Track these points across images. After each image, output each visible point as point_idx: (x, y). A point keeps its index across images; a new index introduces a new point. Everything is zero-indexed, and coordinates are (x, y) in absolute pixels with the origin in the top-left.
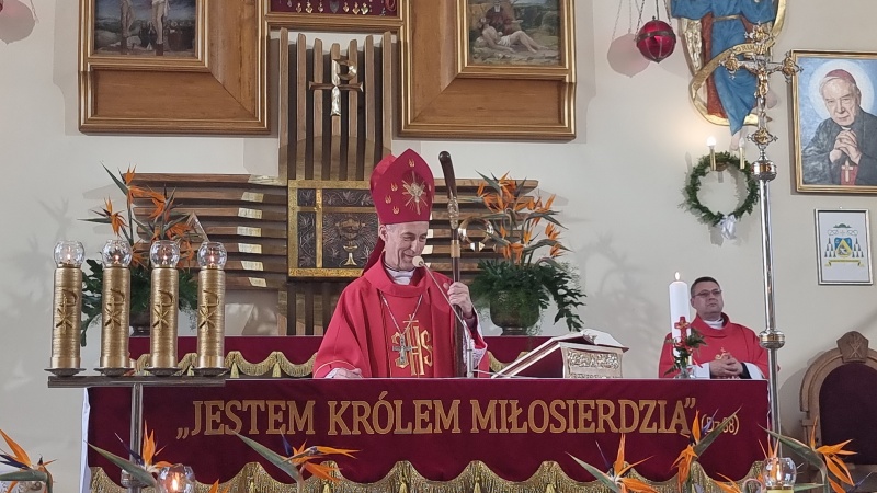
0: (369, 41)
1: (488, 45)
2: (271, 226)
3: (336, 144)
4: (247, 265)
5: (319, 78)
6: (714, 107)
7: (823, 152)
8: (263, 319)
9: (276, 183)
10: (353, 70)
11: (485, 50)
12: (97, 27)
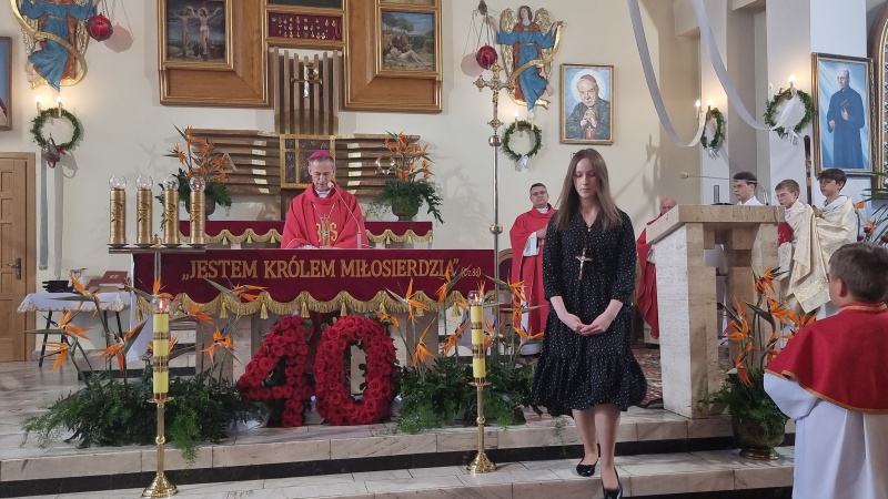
0: (325, 55)
1: (393, 58)
2: (272, 160)
3: (307, 114)
4: (258, 181)
5: (296, 76)
6: (519, 95)
7: (577, 121)
8: (268, 211)
9: (274, 135)
10: (316, 71)
11: (392, 61)
12: (168, 44)
